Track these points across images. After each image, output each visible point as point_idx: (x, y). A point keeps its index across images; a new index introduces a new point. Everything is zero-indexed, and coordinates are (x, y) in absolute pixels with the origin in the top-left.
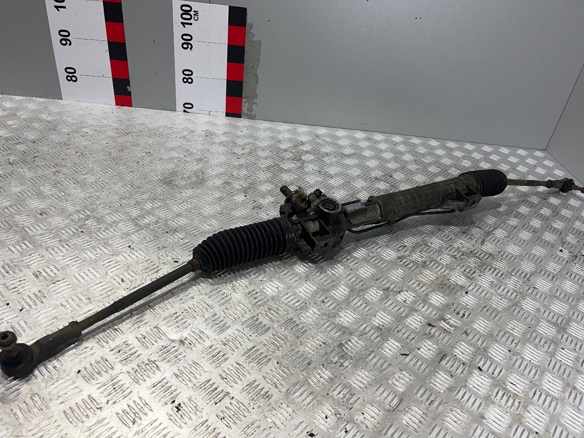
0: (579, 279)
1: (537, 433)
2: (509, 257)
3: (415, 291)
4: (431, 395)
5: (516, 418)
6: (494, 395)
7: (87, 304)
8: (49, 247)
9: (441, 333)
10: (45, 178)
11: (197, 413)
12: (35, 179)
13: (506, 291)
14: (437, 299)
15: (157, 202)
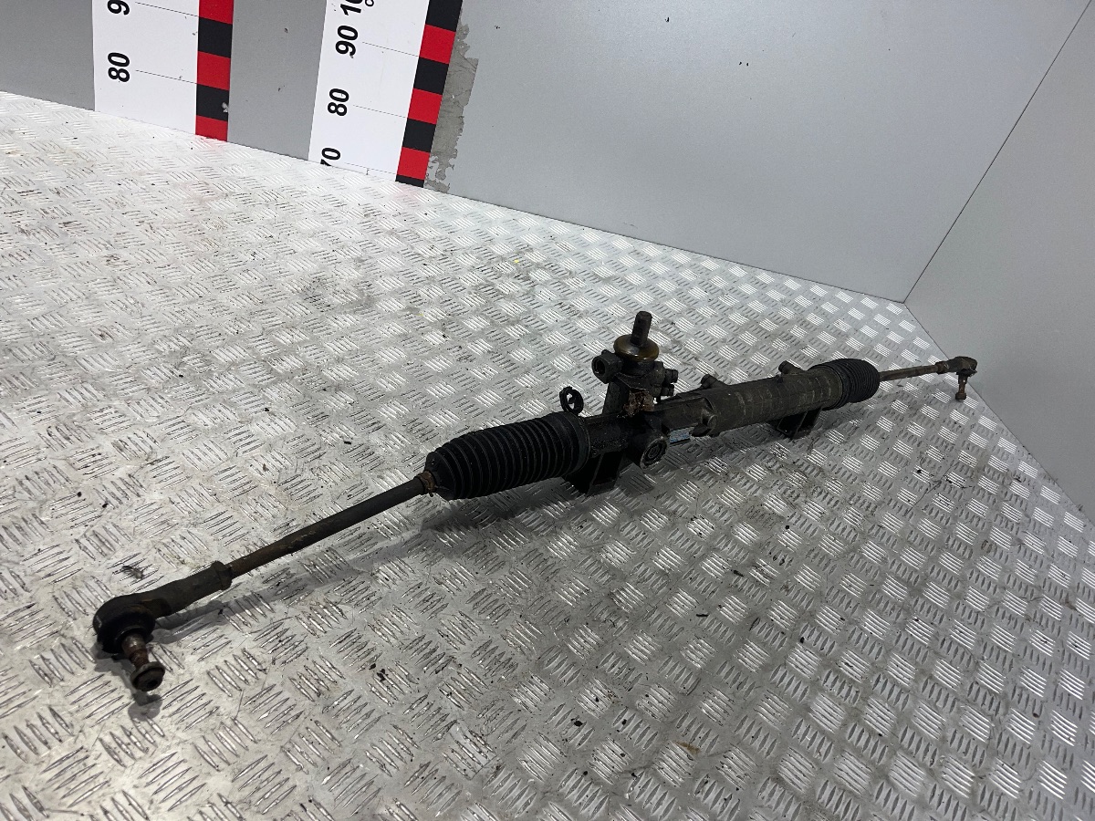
0: (942, 518)
1: (880, 735)
2: (846, 476)
3: (713, 519)
4: (739, 675)
5: (853, 714)
6: (824, 679)
8: (130, 398)
9: (752, 586)
10: (91, 266)
11: (412, 685)
12: (76, 268)
13: (841, 528)
14: (745, 533)
15: (297, 332)
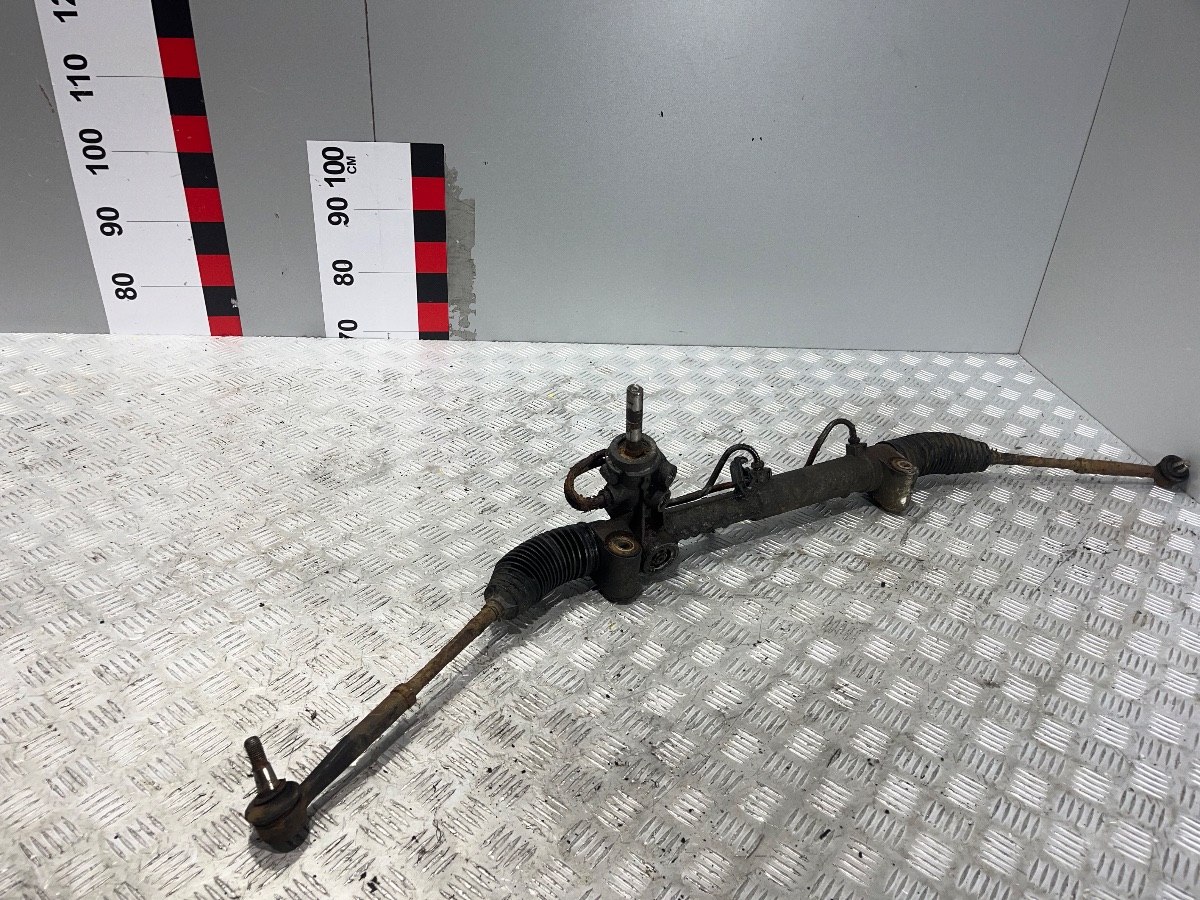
0: (1079, 594)
1: (1002, 875)
2: (951, 563)
3: (781, 640)
4: (813, 824)
5: (964, 853)
7: (195, 717)
8: (117, 618)
9: (831, 712)
10: (92, 489)
11: (407, 891)
12: (75, 493)
13: (945, 625)
14: (823, 651)
15: (303, 516)
